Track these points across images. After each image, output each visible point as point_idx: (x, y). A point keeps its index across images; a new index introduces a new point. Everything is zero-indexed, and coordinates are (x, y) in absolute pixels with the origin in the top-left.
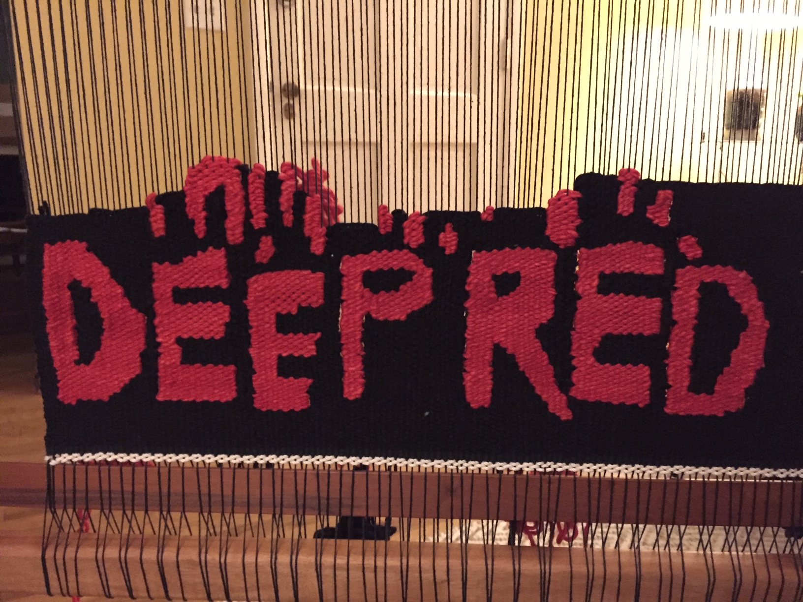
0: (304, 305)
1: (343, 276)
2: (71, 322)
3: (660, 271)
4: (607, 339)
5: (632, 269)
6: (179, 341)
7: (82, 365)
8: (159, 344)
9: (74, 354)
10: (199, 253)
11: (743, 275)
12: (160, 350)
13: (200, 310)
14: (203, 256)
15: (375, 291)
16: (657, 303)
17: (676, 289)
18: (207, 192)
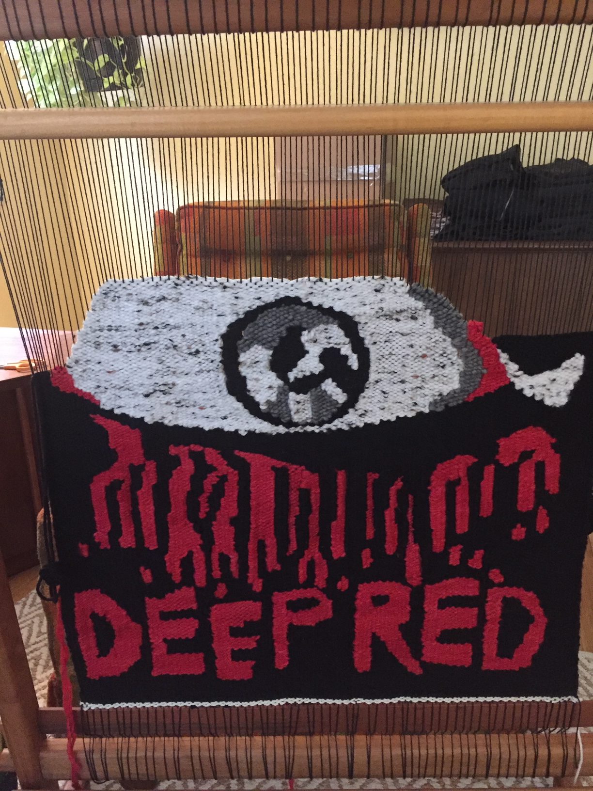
0: (248, 621)
1: (274, 604)
2: (93, 634)
3: (477, 594)
4: (444, 632)
5: (460, 594)
6: (165, 640)
7: (102, 657)
8: (152, 643)
9: (95, 652)
10: (176, 591)
11: (530, 594)
12: (153, 646)
13: (178, 623)
14: (179, 592)
15: (295, 611)
16: (475, 610)
17: (487, 602)
18: (181, 557)
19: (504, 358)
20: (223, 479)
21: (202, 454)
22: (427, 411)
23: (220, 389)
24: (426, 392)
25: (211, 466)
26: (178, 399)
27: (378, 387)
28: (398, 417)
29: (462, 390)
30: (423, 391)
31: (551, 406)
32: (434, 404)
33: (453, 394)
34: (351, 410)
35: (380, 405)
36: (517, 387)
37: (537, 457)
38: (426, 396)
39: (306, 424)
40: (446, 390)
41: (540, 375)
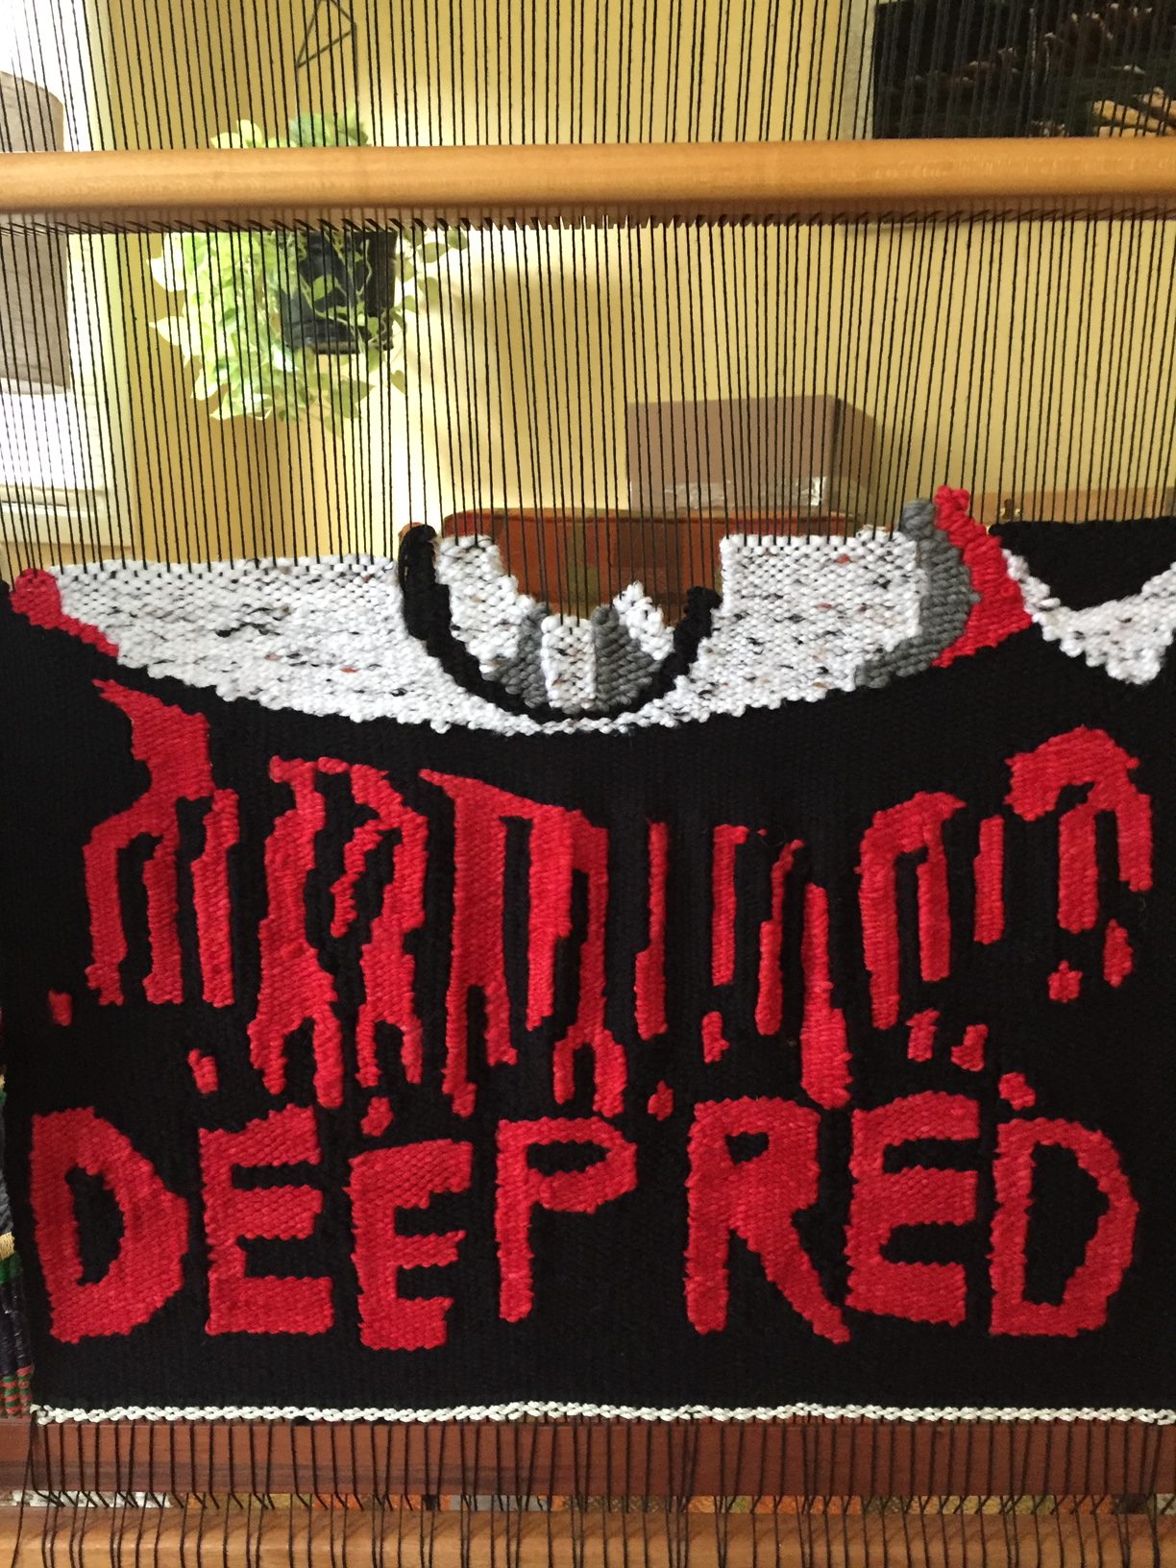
0: (438, 1191)
1: (498, 1151)
2: (70, 1225)
3: (973, 1135)
4: (899, 1233)
5: (933, 1134)
6: (241, 1242)
7: (88, 1285)
8: (211, 1248)
9: (75, 1270)
10: (271, 1113)
11: (1096, 1137)
12: (212, 1256)
13: (274, 1197)
14: (279, 1117)
15: (547, 1172)
16: (969, 1179)
17: (998, 1156)
18: (286, 1031)
19: (1015, 566)
20: (391, 838)
21: (344, 779)
22: (848, 686)
23: (390, 627)
24: (847, 642)
25: (364, 807)
26: (294, 648)
27: (740, 630)
28: (784, 700)
29: (926, 640)
30: (838, 642)
31: (1122, 682)
32: (867, 669)
33: (905, 649)
34: (680, 681)
35: (747, 671)
36: (1048, 635)
37: (1099, 801)
38: (847, 652)
39: (582, 714)
40: (890, 640)
41: (1096, 610)
